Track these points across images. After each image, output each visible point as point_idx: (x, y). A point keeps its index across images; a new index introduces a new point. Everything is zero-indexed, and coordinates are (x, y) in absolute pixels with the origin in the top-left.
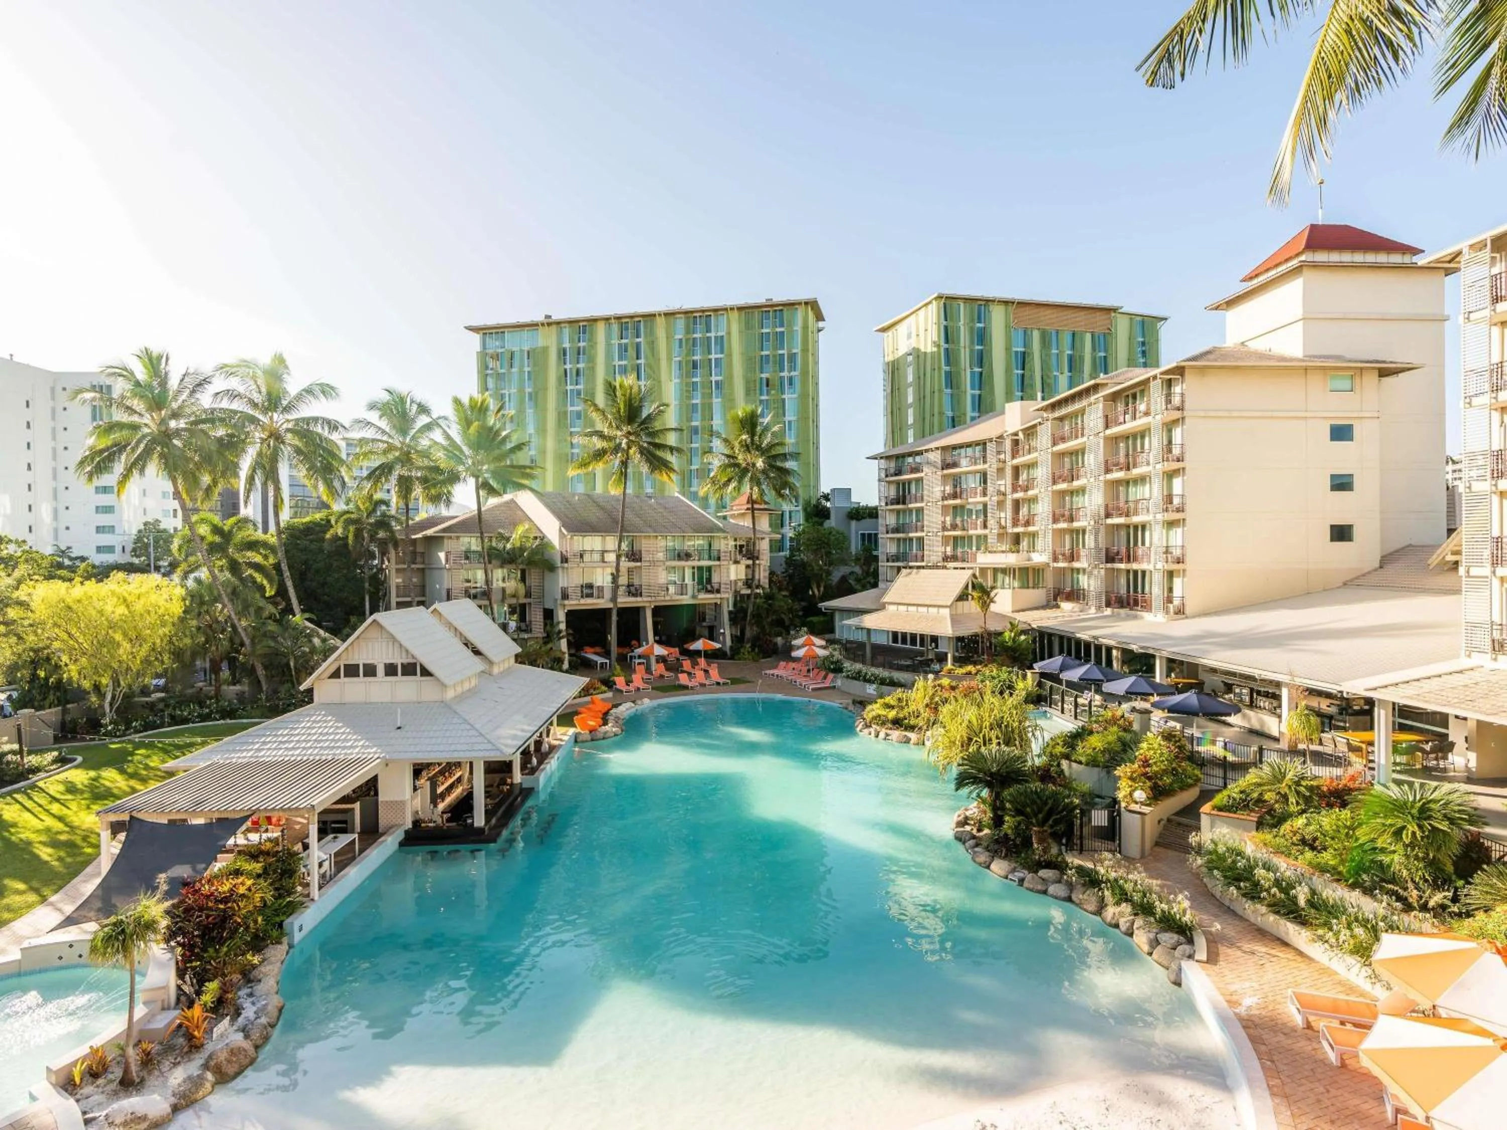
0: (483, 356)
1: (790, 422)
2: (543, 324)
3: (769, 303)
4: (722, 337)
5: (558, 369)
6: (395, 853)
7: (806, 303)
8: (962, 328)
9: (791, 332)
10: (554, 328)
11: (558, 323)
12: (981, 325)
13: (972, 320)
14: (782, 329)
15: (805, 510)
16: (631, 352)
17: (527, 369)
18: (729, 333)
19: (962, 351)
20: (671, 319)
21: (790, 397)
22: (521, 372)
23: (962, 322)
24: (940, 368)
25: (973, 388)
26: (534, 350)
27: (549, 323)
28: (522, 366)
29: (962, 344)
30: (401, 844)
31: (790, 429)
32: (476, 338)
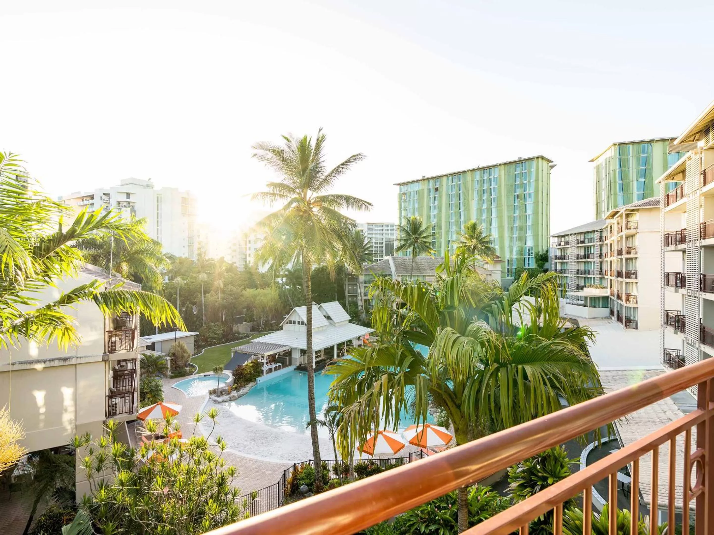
0: (401, 195)
1: (529, 215)
2: (421, 180)
3: (520, 159)
4: (497, 178)
5: (428, 197)
6: (292, 371)
7: (538, 158)
8: (631, 159)
9: (530, 172)
10: (426, 182)
11: (428, 179)
12: (645, 155)
13: (639, 152)
14: (525, 171)
15: (536, 257)
16: (457, 188)
17: (415, 199)
18: (500, 176)
19: (631, 172)
20: (474, 172)
21: (529, 203)
22: (414, 199)
23: (631, 155)
24: (615, 182)
25: (638, 190)
26: (418, 191)
27: (425, 179)
28: (414, 197)
29: (631, 167)
30: (295, 369)
31: (529, 219)
32: (398, 187)
